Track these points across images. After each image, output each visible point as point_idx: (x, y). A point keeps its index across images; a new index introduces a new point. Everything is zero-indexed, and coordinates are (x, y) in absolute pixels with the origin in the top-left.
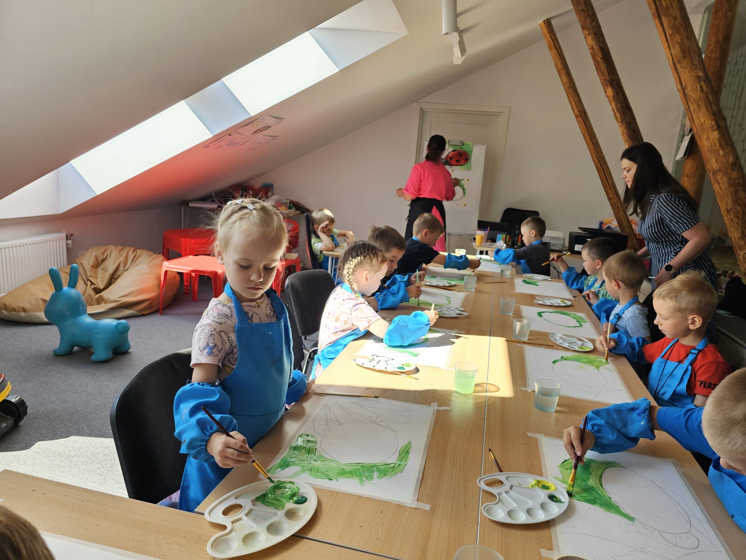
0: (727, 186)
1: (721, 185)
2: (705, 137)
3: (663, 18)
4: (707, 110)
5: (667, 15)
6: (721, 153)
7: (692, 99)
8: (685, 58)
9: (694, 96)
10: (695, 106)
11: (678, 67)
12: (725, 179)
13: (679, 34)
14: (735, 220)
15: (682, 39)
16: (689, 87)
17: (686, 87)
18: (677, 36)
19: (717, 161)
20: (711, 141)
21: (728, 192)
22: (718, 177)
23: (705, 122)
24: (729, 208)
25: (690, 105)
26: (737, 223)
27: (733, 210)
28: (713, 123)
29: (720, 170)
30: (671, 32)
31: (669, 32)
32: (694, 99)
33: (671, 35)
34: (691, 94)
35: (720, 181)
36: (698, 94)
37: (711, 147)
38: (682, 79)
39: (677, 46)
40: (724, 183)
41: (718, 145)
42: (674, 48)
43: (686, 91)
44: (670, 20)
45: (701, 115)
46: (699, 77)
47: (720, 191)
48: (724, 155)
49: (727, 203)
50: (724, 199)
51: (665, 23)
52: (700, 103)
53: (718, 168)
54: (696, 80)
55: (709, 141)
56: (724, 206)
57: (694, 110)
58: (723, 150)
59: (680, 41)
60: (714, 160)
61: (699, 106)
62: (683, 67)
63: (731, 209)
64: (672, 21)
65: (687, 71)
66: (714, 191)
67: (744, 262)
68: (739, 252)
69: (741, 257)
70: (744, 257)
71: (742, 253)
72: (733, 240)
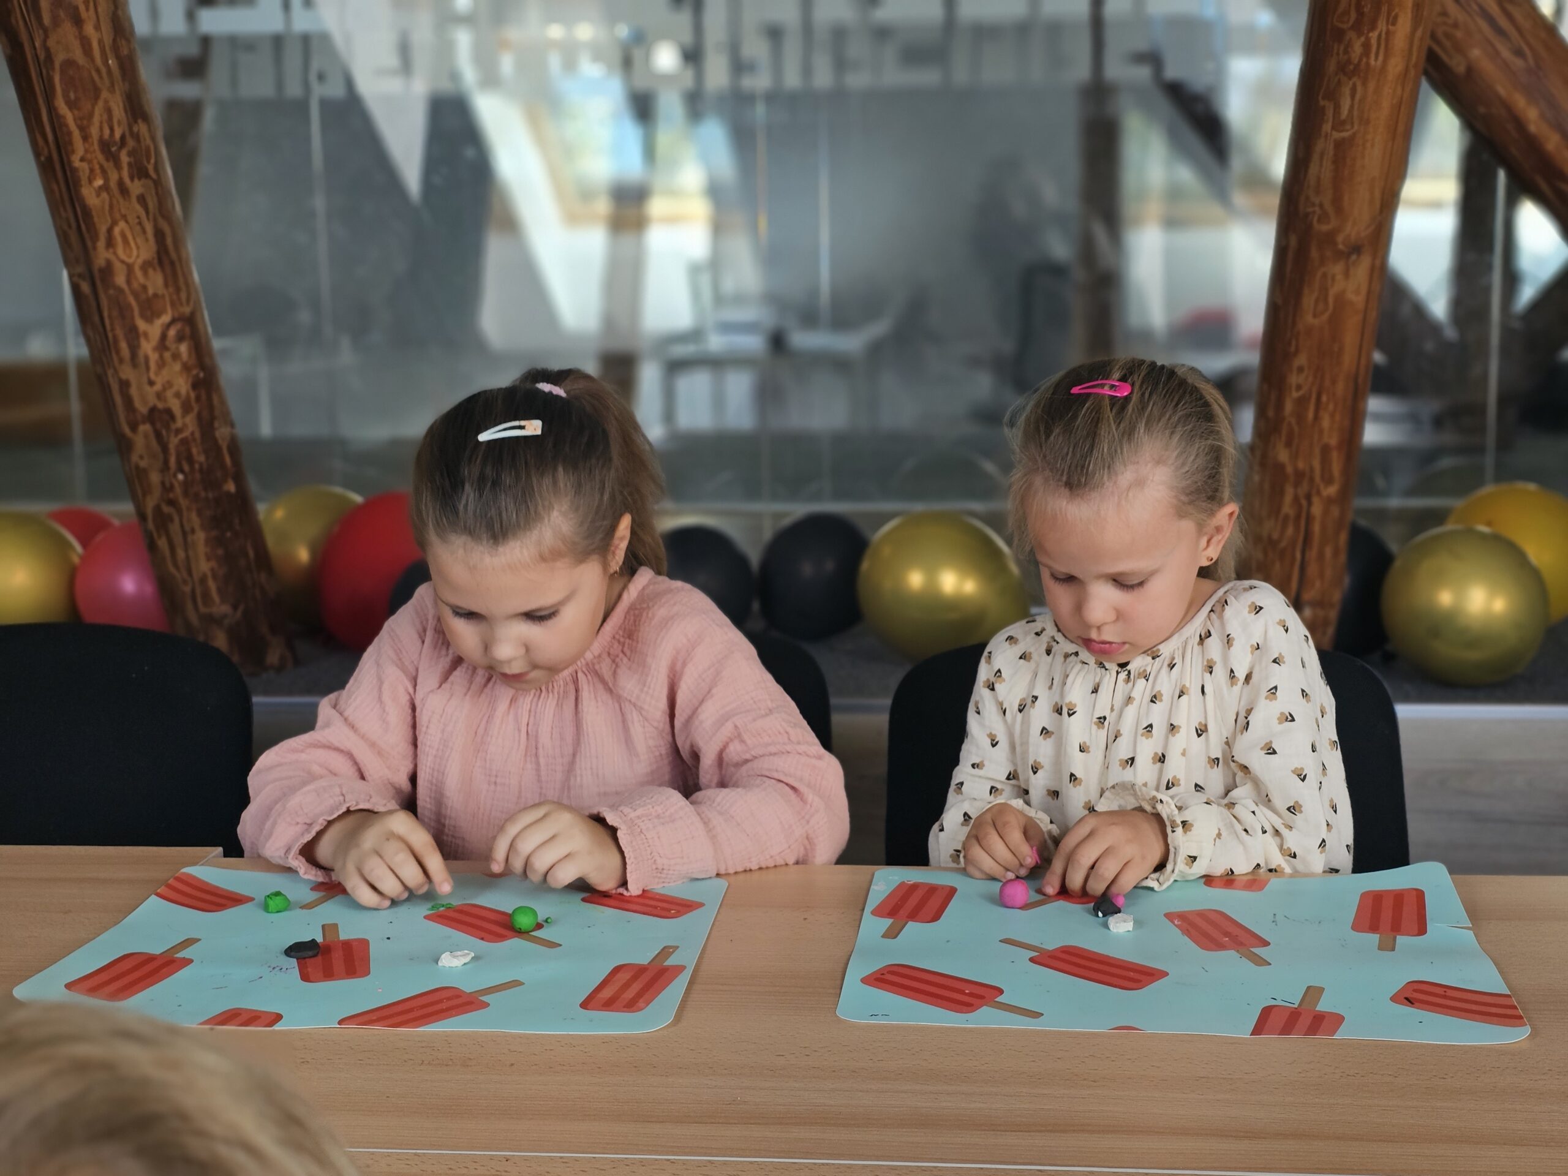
66: (49, 58)
67: (161, 364)
68: (141, 325)
69: (147, 348)
70: (162, 345)
71: (154, 330)
72: (120, 280)
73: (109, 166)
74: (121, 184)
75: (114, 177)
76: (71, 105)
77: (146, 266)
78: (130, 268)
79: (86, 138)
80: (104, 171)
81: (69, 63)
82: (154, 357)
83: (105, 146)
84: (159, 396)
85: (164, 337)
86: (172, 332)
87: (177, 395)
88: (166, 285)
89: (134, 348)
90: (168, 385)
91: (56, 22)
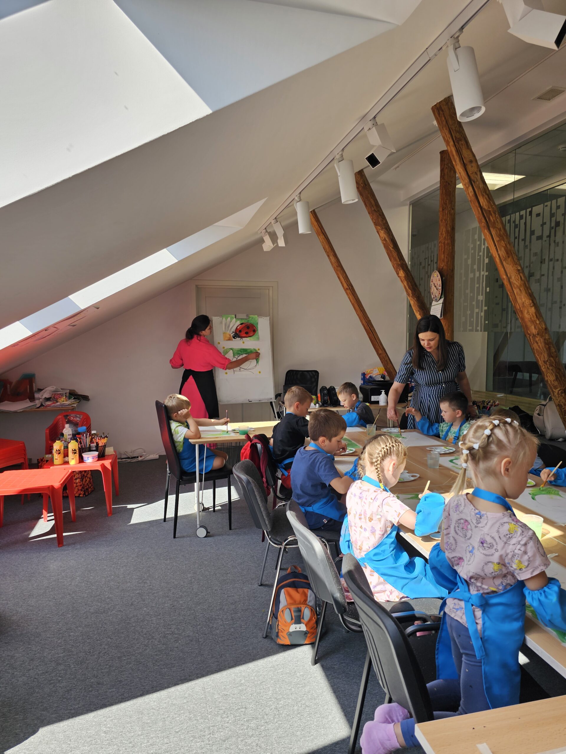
0: (543, 344)
1: (539, 344)
2: (526, 311)
3: (491, 229)
4: (526, 293)
5: (494, 227)
6: (538, 322)
7: (515, 286)
8: (509, 257)
9: (517, 283)
10: (518, 290)
11: (504, 263)
12: (542, 340)
13: (503, 241)
14: (551, 368)
15: (506, 244)
16: (513, 277)
17: (511, 277)
18: (502, 242)
19: (535, 328)
20: (531, 314)
21: (545, 349)
22: (537, 339)
23: (525, 301)
24: (546, 360)
25: (514, 289)
26: (552, 370)
27: (549, 361)
28: (531, 301)
29: (538, 334)
30: (498, 239)
31: (496, 239)
32: (517, 286)
33: (498, 241)
34: (515, 282)
35: (538, 341)
36: (520, 282)
37: (531, 318)
38: (508, 272)
39: (503, 249)
40: (541, 343)
41: (535, 317)
42: (501, 250)
43: (511, 280)
44: (496, 231)
45: (522, 297)
46: (518, 270)
47: (538, 348)
48: (540, 323)
49: (544, 356)
50: (542, 354)
51: (493, 233)
52: (521, 289)
53: (537, 332)
54: (517, 273)
55: (529, 314)
56: (542, 359)
57: (517, 293)
58: (539, 320)
59: (504, 245)
60: (533, 327)
61: (520, 290)
62: (508, 264)
63: (547, 361)
64: (498, 231)
65: (511, 266)
66: (534, 349)
67: (559, 397)
68: (554, 390)
69: (556, 394)
70: (558, 393)
71: (557, 391)
72: (549, 382)
73: (545, 364)
74: (548, 367)
75: (546, 366)
76: (538, 355)
77: (554, 381)
78: (551, 381)
79: (541, 360)
80: (544, 366)
81: (537, 349)
82: (557, 396)
83: (544, 362)
84: (559, 402)
85: (558, 392)
86: (560, 392)
87: (562, 402)
88: (558, 384)
89: (553, 394)
90: (560, 401)
91: (534, 343)
